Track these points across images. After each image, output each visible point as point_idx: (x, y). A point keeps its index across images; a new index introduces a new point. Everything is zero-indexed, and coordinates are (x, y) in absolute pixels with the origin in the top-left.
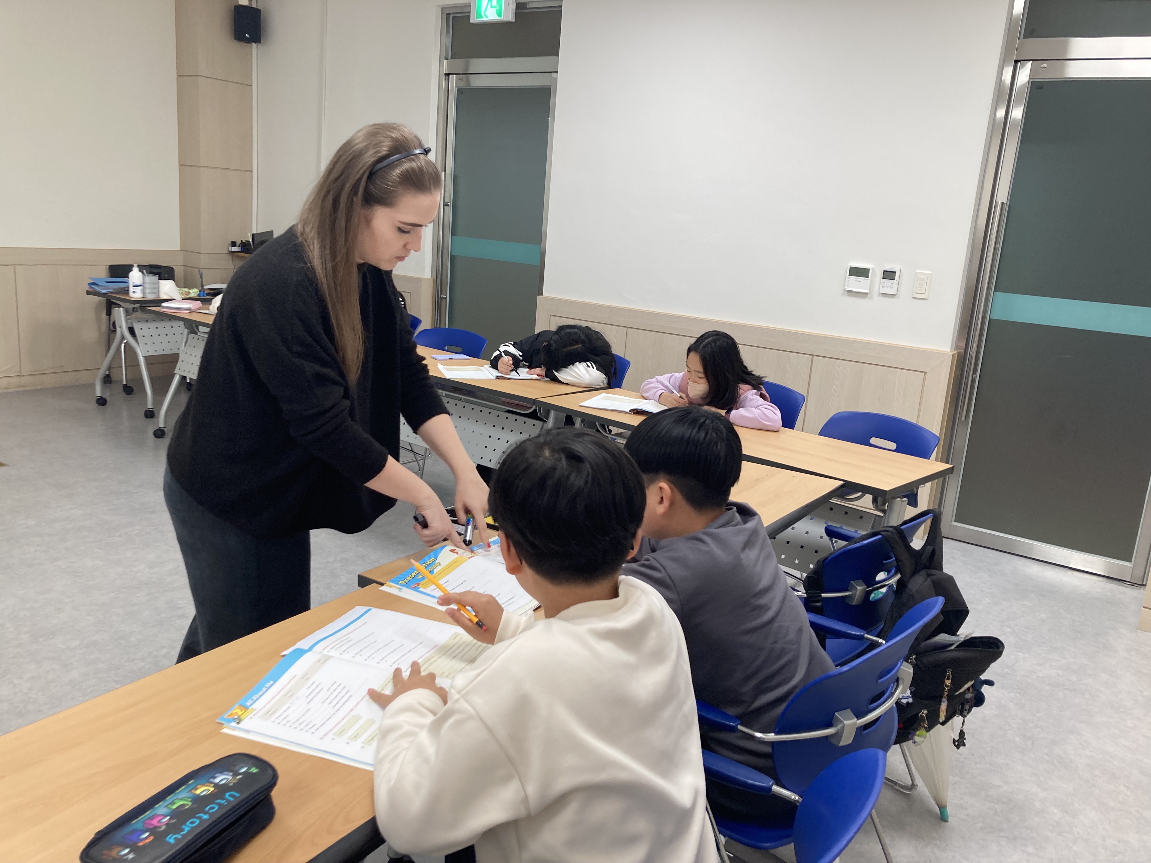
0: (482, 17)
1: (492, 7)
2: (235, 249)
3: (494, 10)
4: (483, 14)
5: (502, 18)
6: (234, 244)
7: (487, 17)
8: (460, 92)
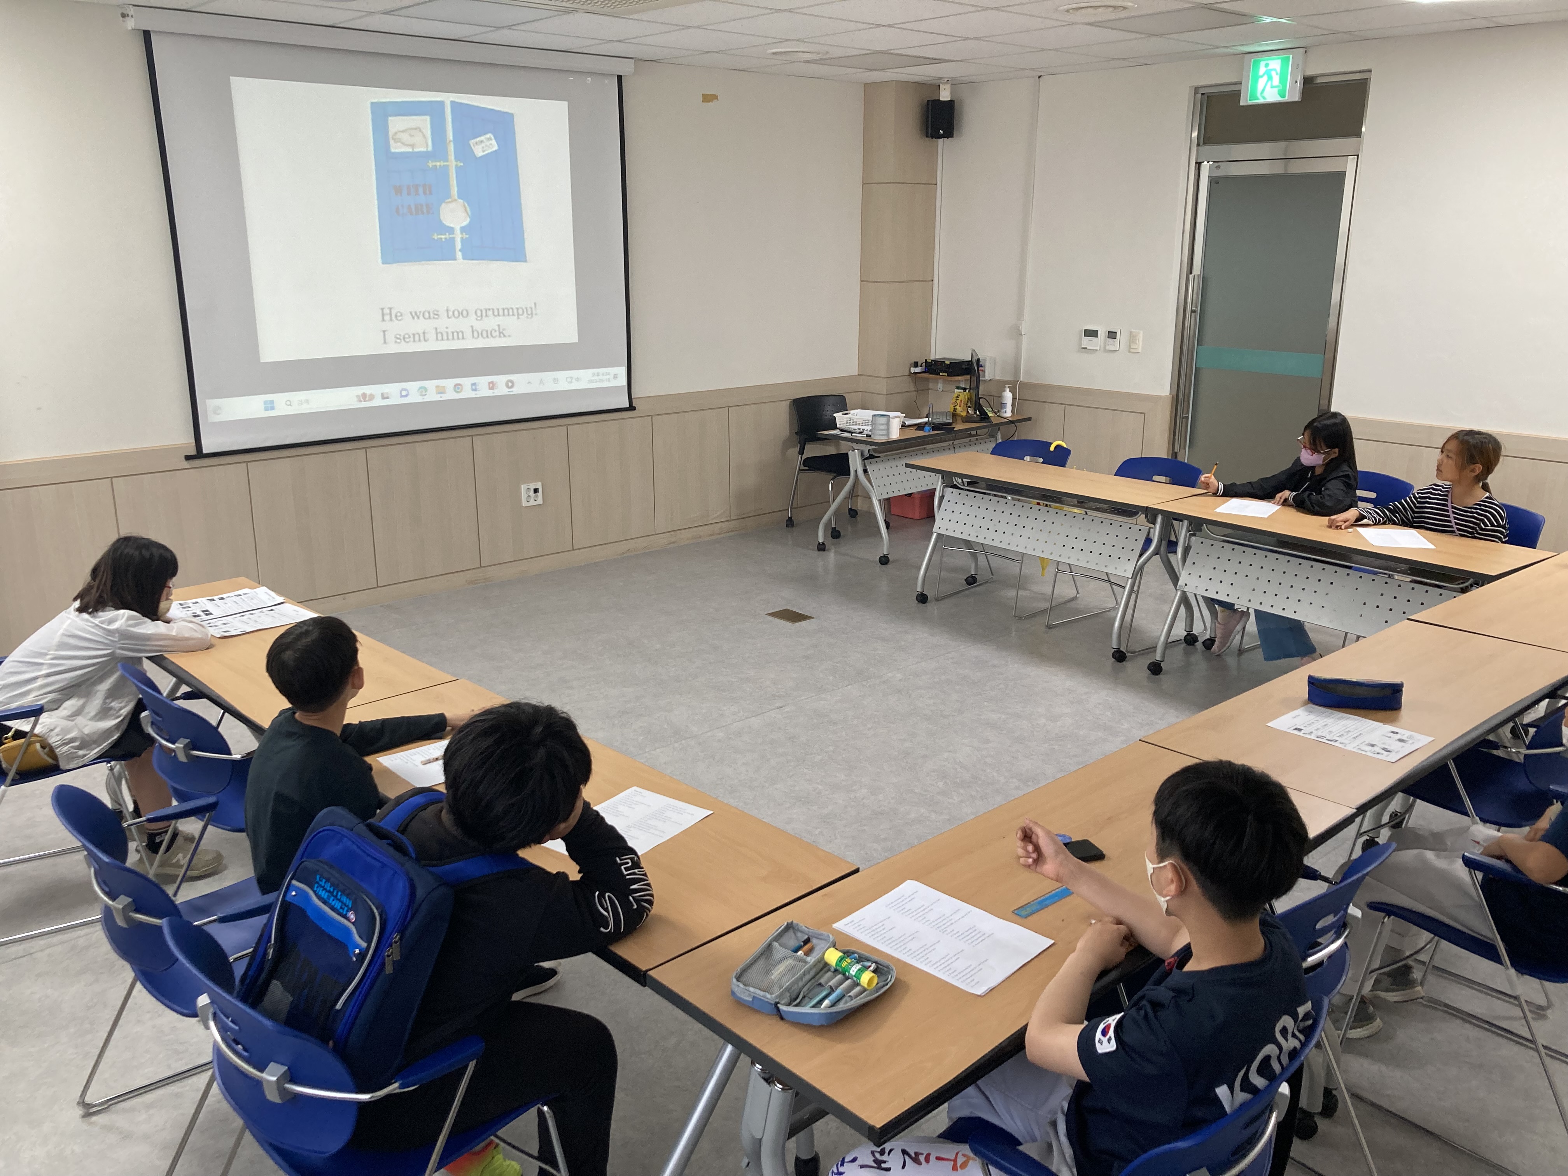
0: (1258, 99)
1: (1272, 87)
2: (918, 370)
3: (1276, 90)
4: (1259, 95)
5: (1286, 98)
6: (916, 365)
7: (1264, 98)
8: (1214, 181)
